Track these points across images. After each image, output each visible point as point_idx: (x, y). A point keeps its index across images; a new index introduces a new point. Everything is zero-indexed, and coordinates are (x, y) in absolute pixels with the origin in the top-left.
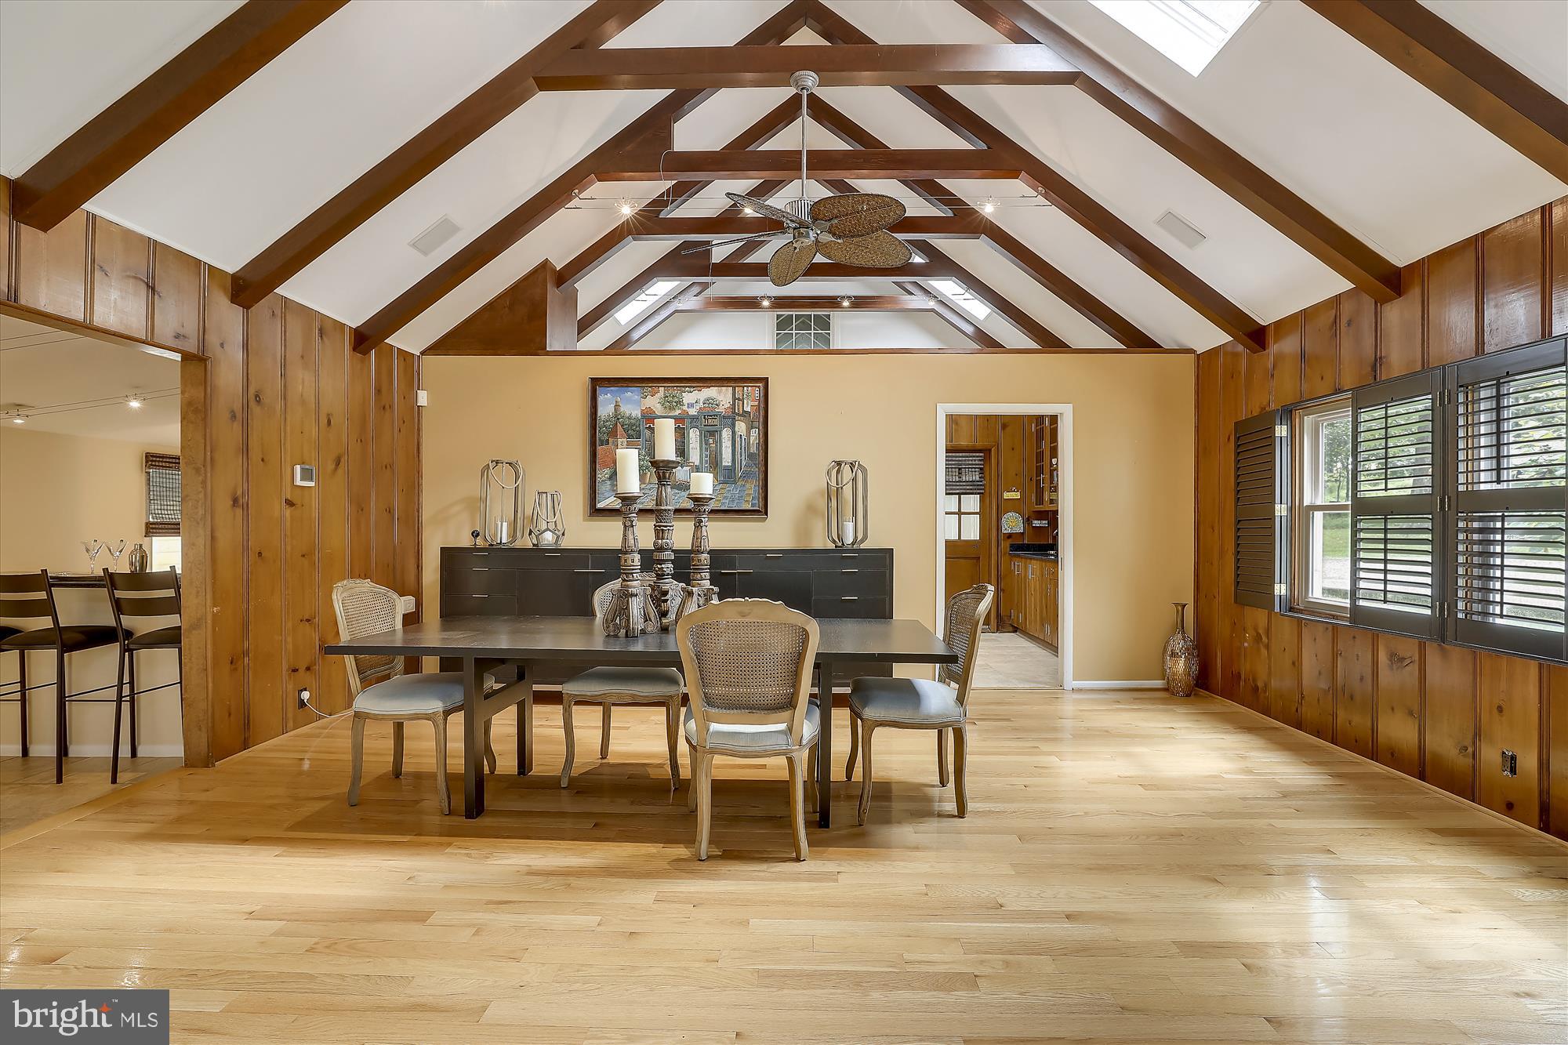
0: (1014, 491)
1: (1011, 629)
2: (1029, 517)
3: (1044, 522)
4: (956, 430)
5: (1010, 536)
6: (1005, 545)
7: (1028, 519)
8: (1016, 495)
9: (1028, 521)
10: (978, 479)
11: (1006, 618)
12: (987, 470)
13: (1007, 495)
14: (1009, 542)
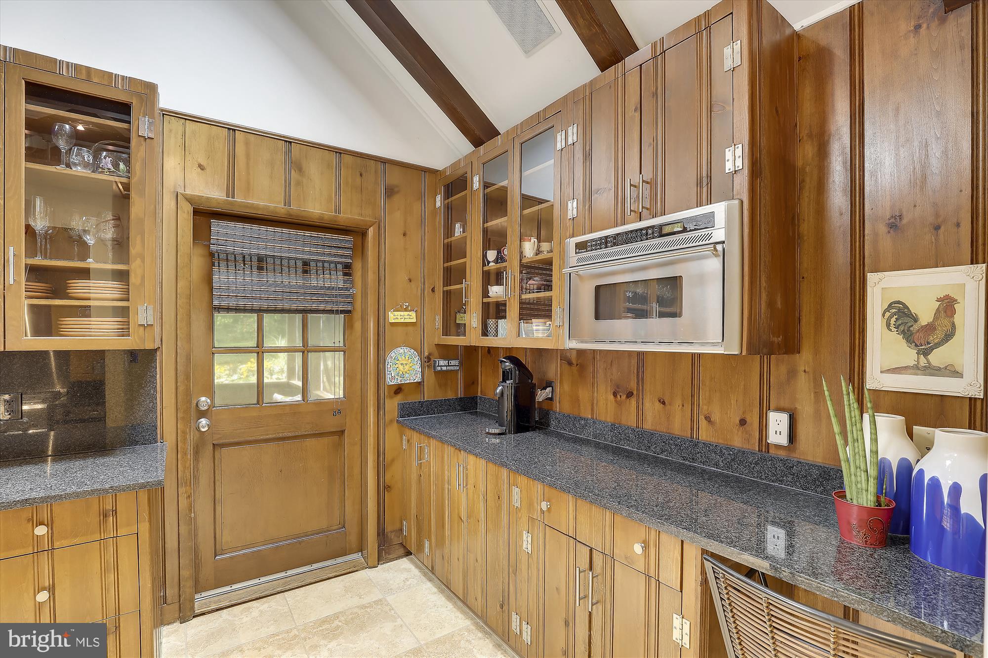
0: (406, 310)
1: (401, 551)
2: (430, 354)
3: (453, 362)
4: (298, 183)
5: (398, 389)
6: (392, 405)
7: (429, 359)
8: (409, 317)
9: (427, 361)
10: (341, 285)
11: (392, 536)
12: (357, 266)
13: (394, 317)
14: (398, 399)
